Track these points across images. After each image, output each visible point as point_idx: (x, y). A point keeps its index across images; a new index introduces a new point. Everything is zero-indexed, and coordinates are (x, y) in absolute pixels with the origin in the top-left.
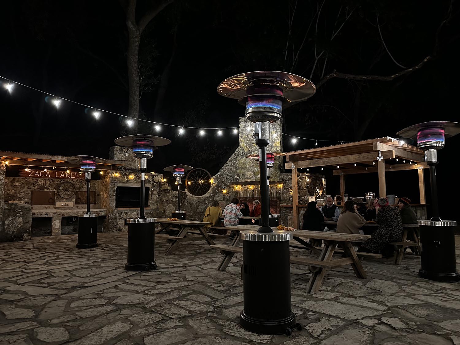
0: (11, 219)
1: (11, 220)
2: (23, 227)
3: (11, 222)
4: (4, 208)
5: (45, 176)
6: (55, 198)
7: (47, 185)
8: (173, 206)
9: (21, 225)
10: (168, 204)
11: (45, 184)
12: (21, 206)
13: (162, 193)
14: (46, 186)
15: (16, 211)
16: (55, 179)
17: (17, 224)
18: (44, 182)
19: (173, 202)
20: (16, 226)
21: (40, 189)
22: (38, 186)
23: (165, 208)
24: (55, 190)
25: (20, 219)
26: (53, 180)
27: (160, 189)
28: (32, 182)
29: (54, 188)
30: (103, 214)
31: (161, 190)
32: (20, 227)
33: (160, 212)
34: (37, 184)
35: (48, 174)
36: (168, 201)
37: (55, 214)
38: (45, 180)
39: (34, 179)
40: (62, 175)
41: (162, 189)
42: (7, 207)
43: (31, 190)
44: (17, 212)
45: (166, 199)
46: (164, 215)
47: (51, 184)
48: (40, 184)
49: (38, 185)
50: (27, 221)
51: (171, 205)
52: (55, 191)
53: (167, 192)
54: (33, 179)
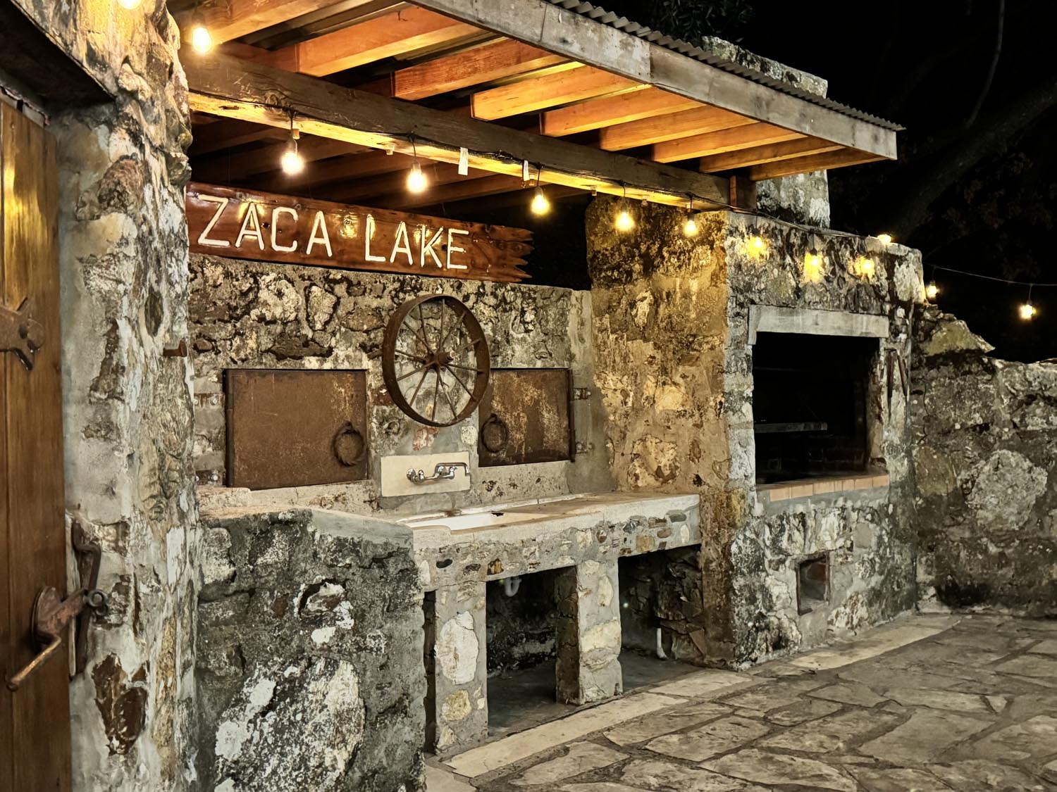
0: (260, 692)
1: (271, 707)
2: (371, 764)
3: (267, 728)
4: (202, 576)
5: (302, 248)
6: (374, 425)
7: (318, 326)
8: (1027, 464)
9: (353, 740)
10: (986, 450)
11: (302, 315)
12: (340, 543)
13: (939, 379)
14: (310, 335)
15: (303, 603)
16: (366, 278)
17: (318, 745)
18: (302, 300)
19: (1032, 434)
20: (313, 762)
21: (280, 357)
22: (263, 327)
23: (964, 475)
24: (367, 364)
25: (336, 680)
26: (350, 284)
27: (922, 352)
28: (224, 291)
29: (363, 347)
30: (682, 536)
31: (929, 359)
32: (341, 766)
33: (926, 500)
34: (254, 313)
35: (319, 235)
36: (985, 427)
37: (448, 563)
38: (302, 277)
39: (232, 269)
40: (402, 245)
41: (932, 349)
42: (227, 571)
43: (222, 361)
44: (311, 606)
45: (969, 417)
46: (959, 524)
47: (341, 312)
48: (278, 312)
49: (262, 319)
50: (394, 694)
51: (1013, 458)
52: (364, 372)
53: (974, 368)
54: (228, 275)
